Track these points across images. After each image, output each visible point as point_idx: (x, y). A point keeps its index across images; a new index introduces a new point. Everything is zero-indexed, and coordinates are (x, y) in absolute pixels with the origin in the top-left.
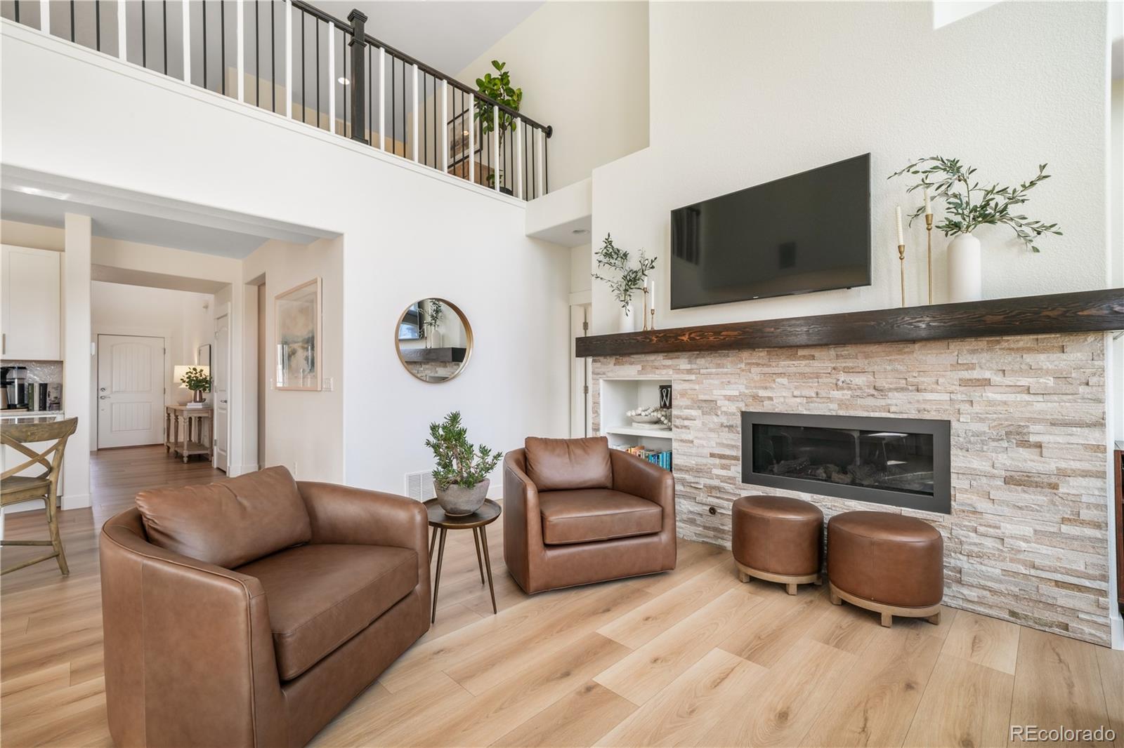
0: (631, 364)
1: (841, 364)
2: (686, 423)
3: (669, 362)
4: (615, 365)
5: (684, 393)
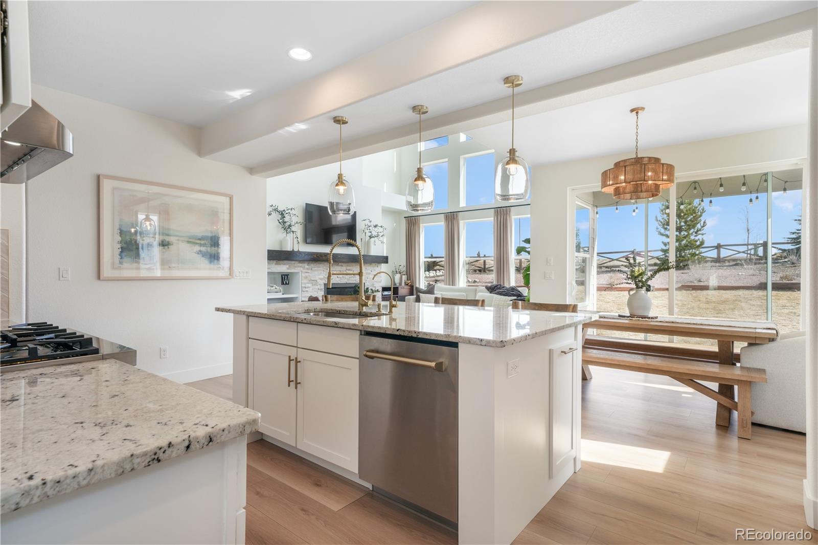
0: (284, 264)
1: (348, 268)
2: (307, 289)
3: (301, 265)
4: (275, 264)
5: (306, 277)
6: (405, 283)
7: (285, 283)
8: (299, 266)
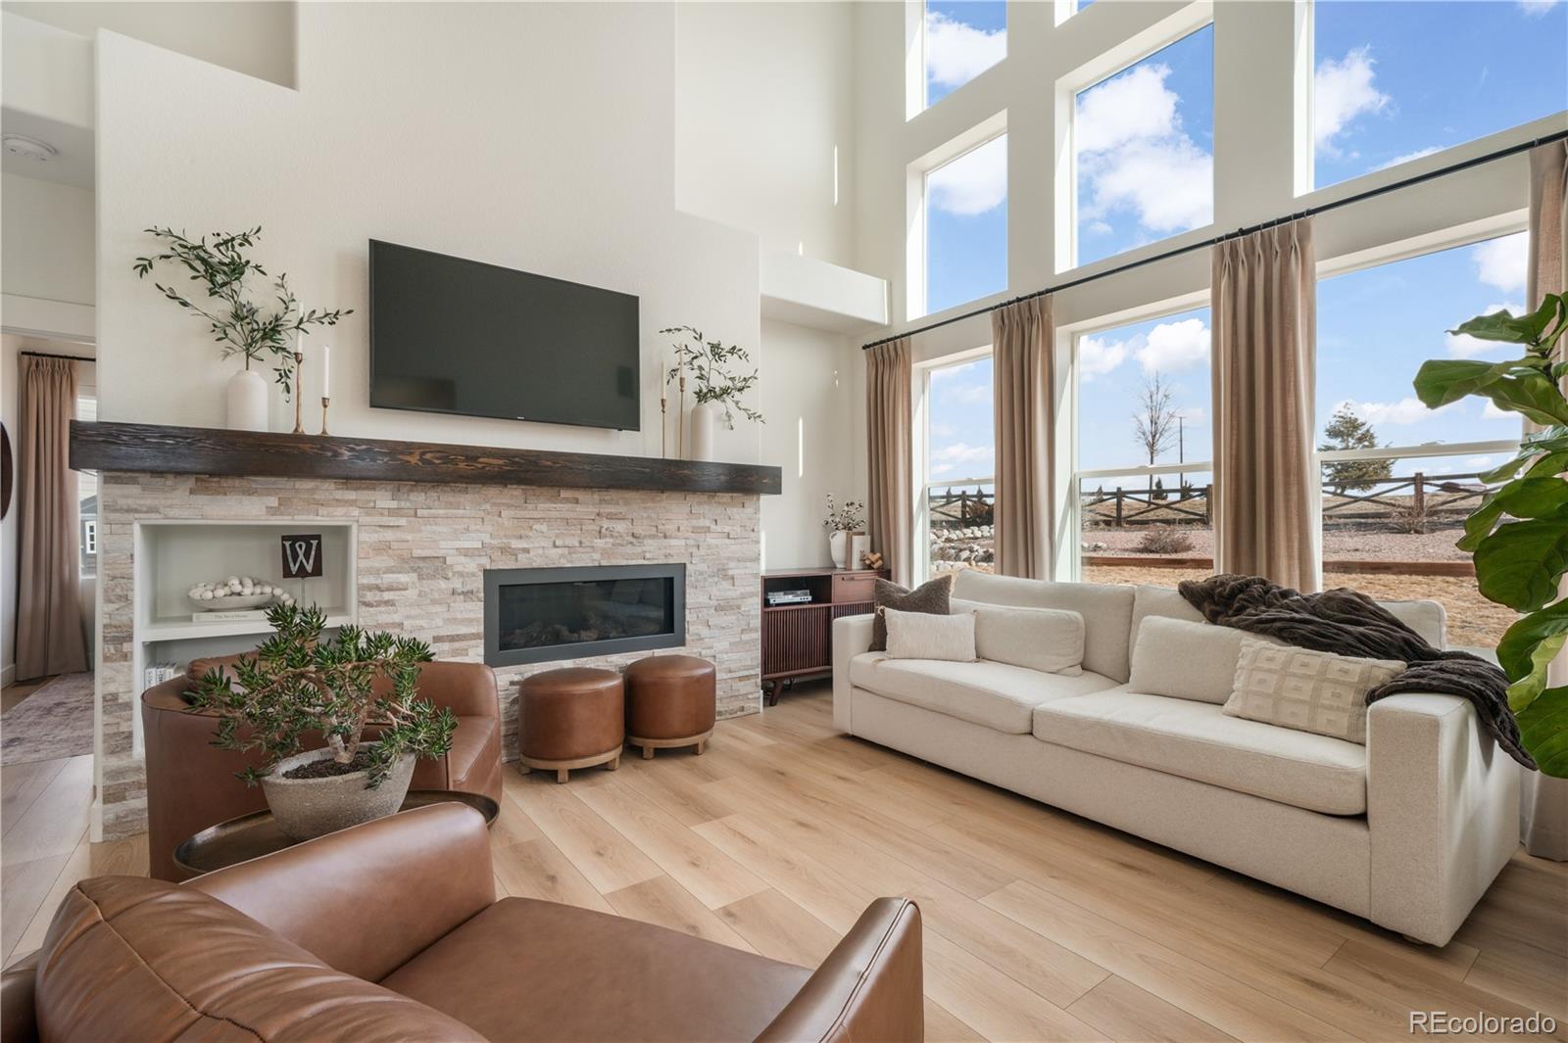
2: (390, 596)
4: (192, 492)
5: (383, 548)
6: (862, 560)
7: (294, 569)
8: (339, 502)
